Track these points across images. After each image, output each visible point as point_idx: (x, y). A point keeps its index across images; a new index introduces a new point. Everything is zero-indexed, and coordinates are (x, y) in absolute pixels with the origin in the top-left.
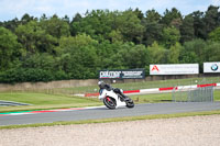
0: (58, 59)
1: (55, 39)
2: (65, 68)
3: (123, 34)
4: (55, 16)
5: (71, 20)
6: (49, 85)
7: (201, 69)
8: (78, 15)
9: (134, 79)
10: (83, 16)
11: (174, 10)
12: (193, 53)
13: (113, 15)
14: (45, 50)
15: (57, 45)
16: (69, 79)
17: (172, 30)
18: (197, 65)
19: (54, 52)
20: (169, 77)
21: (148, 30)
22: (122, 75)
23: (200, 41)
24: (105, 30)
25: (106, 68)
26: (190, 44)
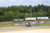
0: (4, 17)
1: (4, 12)
2: (6, 19)
3: (19, 11)
4: (3, 7)
5: (7, 8)
6: (2, 23)
7: (37, 19)
8: (9, 7)
9: (22, 21)
10: (10, 7)
11: (30, 5)
12: (35, 15)
13: (17, 7)
14: (1, 15)
15: (4, 13)
16: (7, 21)
17: (30, 10)
18: (36, 18)
19: (3, 15)
20: (30, 20)
21: (25, 10)
22: (19, 20)
23: (36, 12)
24: (15, 10)
25: (15, 19)
26: (34, 13)
